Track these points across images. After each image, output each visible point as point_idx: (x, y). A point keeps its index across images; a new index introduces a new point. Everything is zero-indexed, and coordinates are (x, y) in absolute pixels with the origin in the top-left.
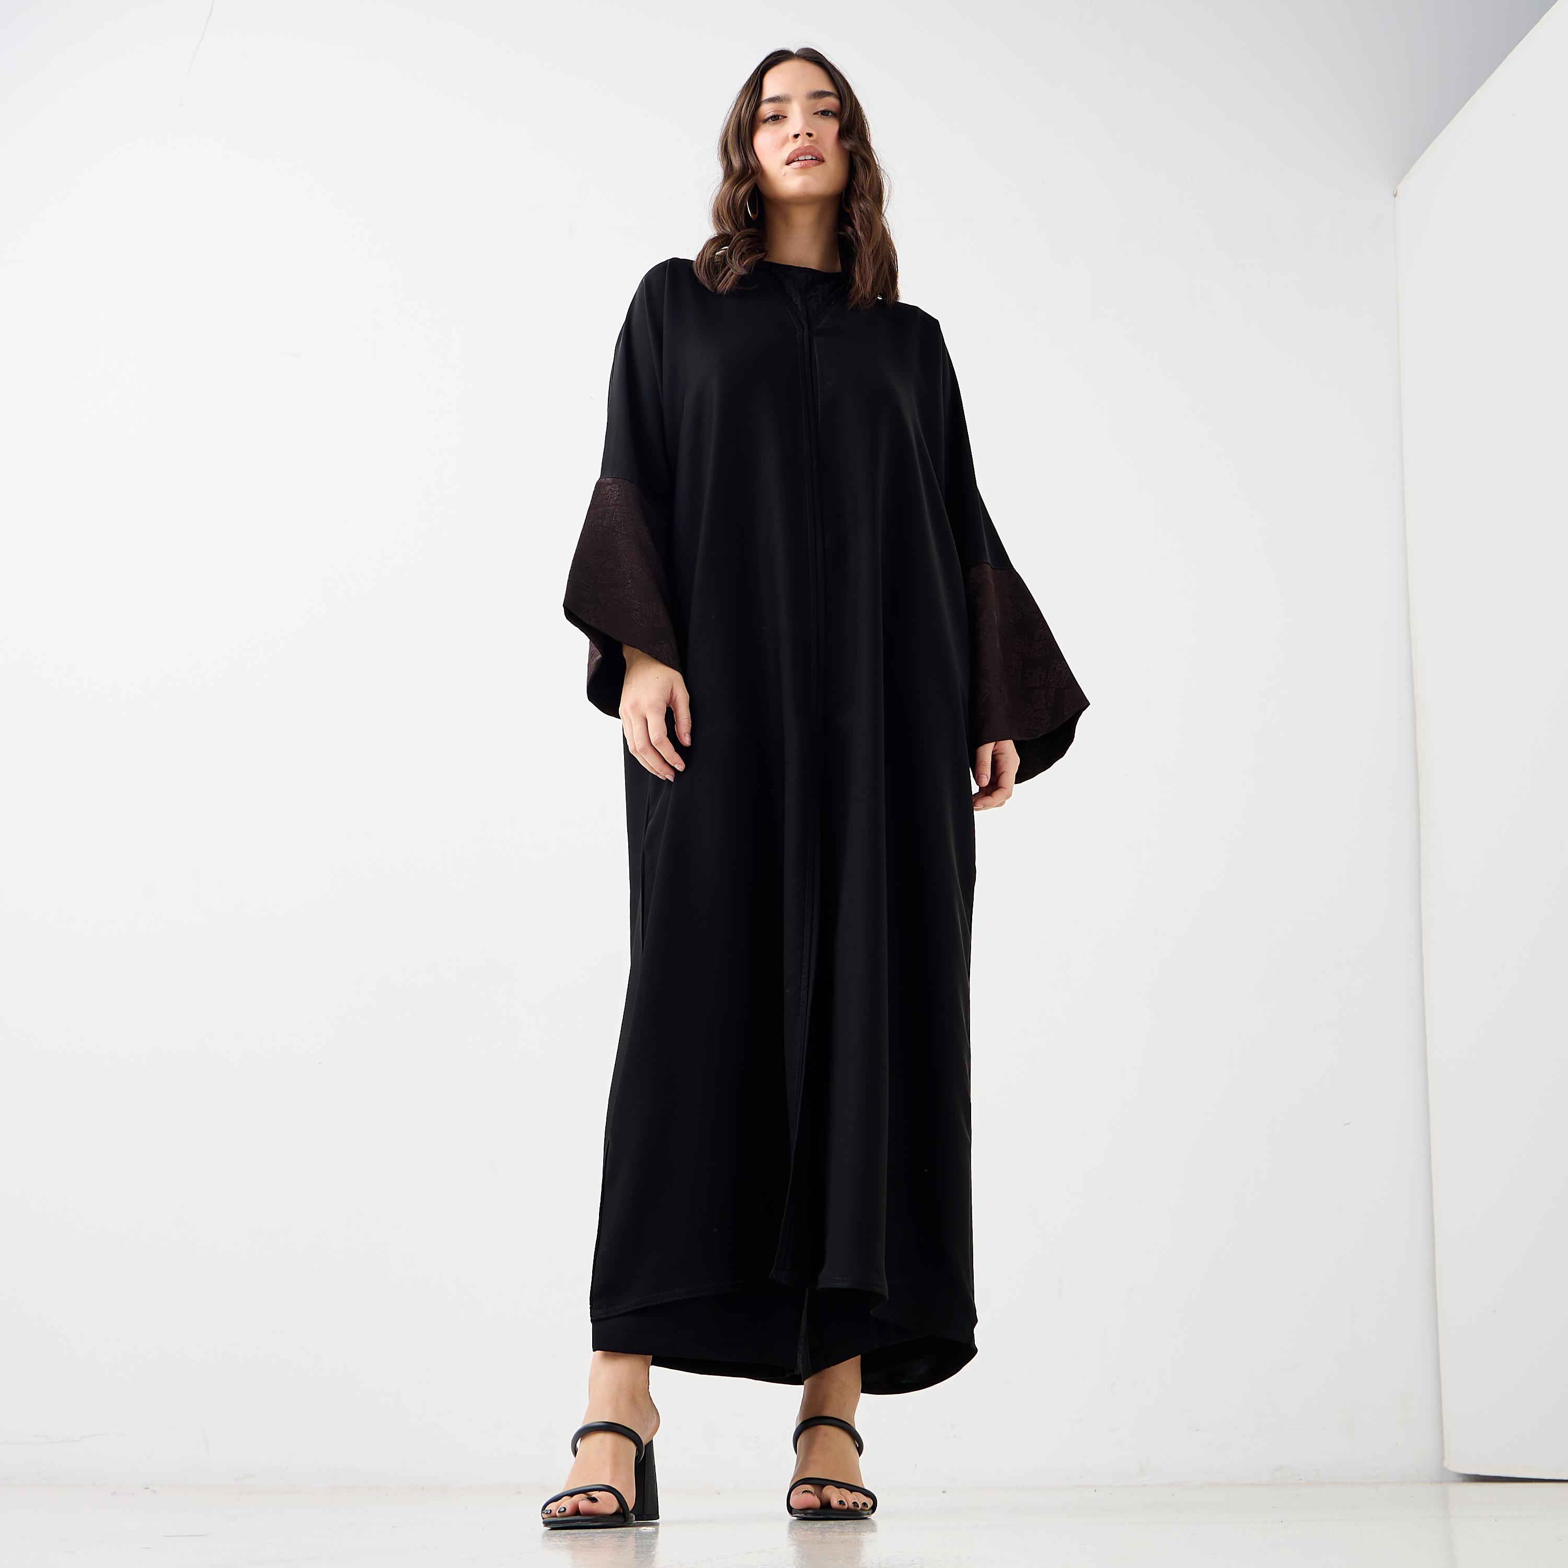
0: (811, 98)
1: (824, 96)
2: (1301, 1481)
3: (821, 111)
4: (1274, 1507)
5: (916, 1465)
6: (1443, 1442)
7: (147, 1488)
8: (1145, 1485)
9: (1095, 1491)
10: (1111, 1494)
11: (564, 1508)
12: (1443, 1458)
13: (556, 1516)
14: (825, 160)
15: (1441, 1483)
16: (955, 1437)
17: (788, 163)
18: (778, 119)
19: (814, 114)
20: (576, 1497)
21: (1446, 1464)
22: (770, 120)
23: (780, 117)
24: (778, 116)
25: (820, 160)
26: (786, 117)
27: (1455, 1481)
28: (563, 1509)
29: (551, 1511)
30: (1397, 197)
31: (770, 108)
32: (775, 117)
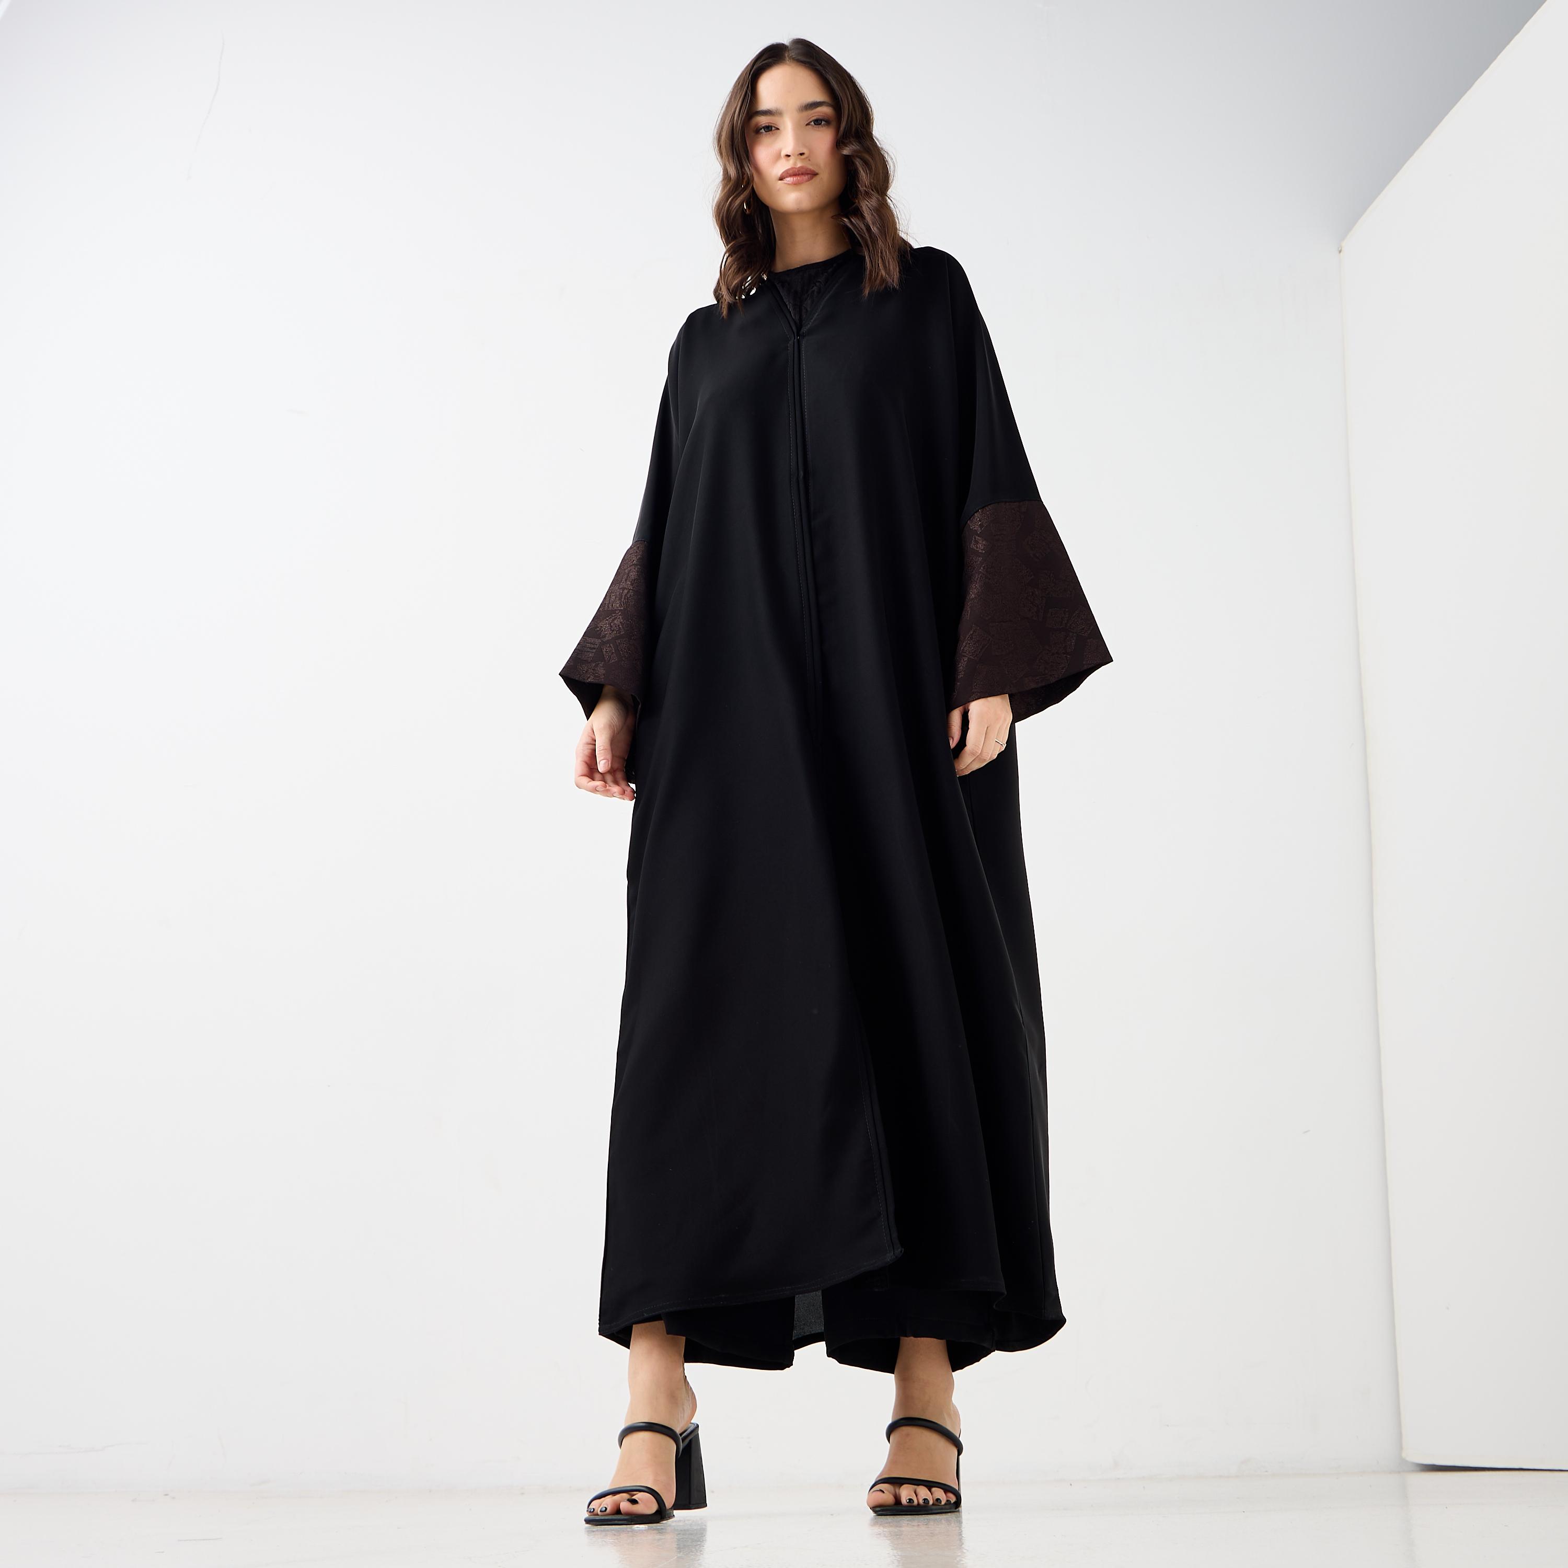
0: (802, 110)
1: (816, 107)
2: (1266, 1473)
3: (813, 121)
4: (1239, 1498)
6: (1400, 1435)
8: (1119, 1479)
9: (1071, 1485)
10: (1085, 1487)
11: (606, 1508)
12: (1401, 1448)
13: (598, 1515)
14: (819, 173)
15: (1399, 1472)
17: (782, 179)
18: (771, 130)
19: (807, 125)
20: (618, 1497)
21: (1404, 1455)
22: (763, 130)
23: (773, 128)
24: (772, 127)
25: (813, 175)
26: (778, 129)
27: (1413, 1471)
28: (604, 1509)
29: (594, 1509)
30: (1341, 253)
31: (763, 120)
32: (769, 128)
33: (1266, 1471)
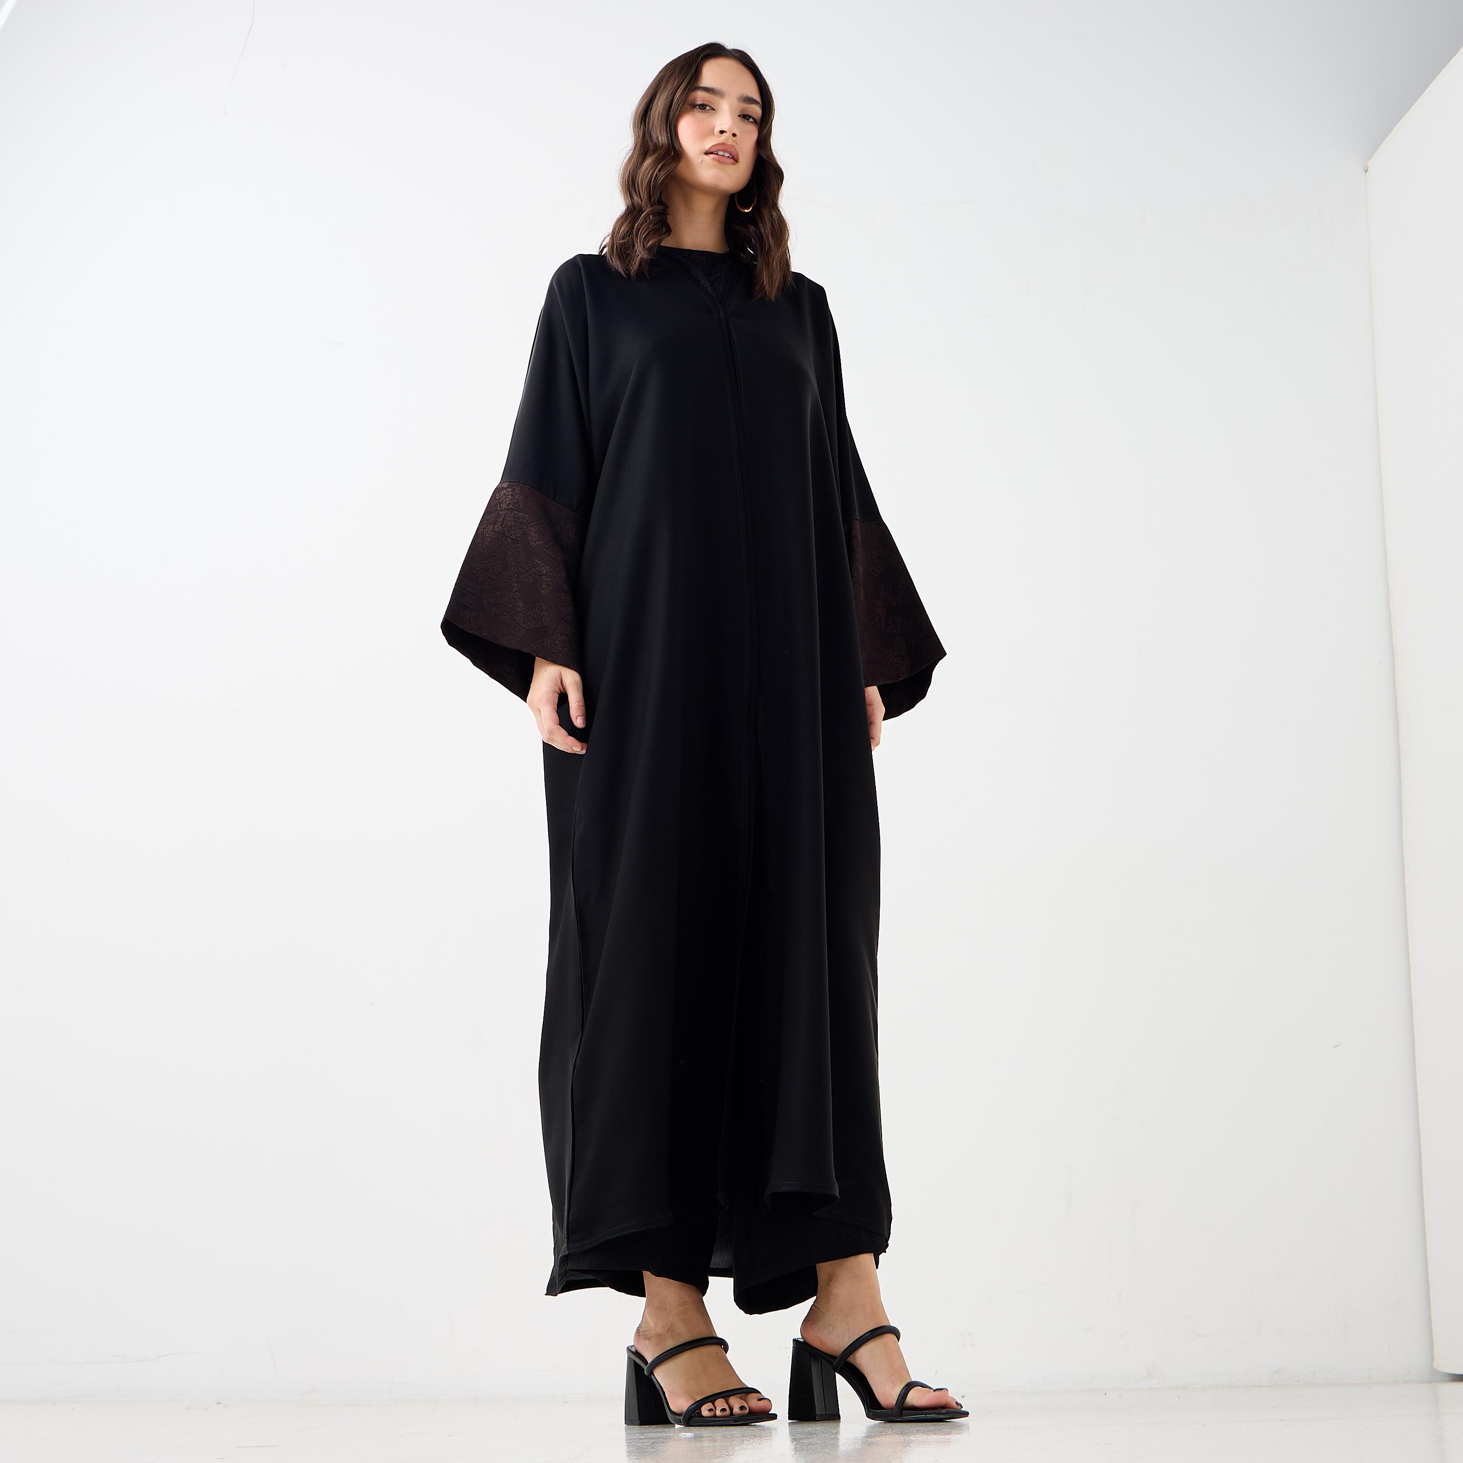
0: (740, 100)
1: (752, 103)
2: (1299, 1383)
3: (747, 116)
4: (1274, 1407)
5: (936, 1372)
6: (1432, 1344)
7: (219, 1403)
8: (1152, 1388)
9: (1105, 1394)
10: (1122, 1396)
12: (1432, 1359)
14: (739, 161)
15: (1431, 1383)
16: (972, 1345)
17: (707, 153)
18: (706, 109)
19: (740, 115)
21: (1435, 1365)
22: (698, 107)
23: (708, 108)
24: (707, 106)
25: (735, 160)
26: (715, 110)
27: (1444, 1381)
30: (1367, 173)
31: (700, 96)
32: (703, 107)
33: (1298, 1381)
